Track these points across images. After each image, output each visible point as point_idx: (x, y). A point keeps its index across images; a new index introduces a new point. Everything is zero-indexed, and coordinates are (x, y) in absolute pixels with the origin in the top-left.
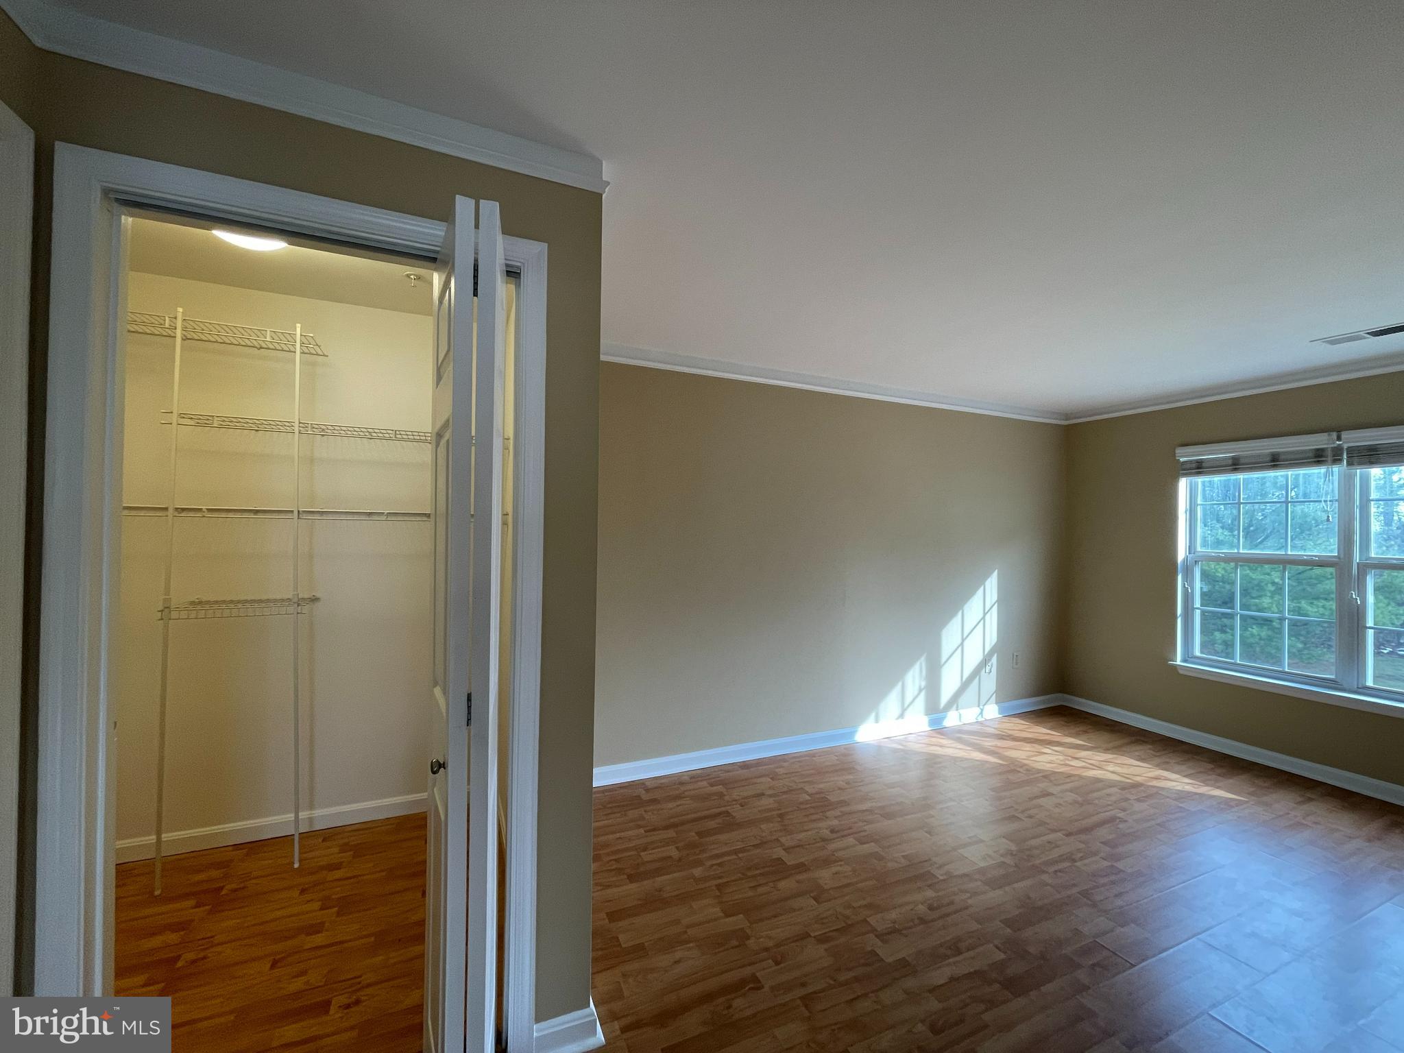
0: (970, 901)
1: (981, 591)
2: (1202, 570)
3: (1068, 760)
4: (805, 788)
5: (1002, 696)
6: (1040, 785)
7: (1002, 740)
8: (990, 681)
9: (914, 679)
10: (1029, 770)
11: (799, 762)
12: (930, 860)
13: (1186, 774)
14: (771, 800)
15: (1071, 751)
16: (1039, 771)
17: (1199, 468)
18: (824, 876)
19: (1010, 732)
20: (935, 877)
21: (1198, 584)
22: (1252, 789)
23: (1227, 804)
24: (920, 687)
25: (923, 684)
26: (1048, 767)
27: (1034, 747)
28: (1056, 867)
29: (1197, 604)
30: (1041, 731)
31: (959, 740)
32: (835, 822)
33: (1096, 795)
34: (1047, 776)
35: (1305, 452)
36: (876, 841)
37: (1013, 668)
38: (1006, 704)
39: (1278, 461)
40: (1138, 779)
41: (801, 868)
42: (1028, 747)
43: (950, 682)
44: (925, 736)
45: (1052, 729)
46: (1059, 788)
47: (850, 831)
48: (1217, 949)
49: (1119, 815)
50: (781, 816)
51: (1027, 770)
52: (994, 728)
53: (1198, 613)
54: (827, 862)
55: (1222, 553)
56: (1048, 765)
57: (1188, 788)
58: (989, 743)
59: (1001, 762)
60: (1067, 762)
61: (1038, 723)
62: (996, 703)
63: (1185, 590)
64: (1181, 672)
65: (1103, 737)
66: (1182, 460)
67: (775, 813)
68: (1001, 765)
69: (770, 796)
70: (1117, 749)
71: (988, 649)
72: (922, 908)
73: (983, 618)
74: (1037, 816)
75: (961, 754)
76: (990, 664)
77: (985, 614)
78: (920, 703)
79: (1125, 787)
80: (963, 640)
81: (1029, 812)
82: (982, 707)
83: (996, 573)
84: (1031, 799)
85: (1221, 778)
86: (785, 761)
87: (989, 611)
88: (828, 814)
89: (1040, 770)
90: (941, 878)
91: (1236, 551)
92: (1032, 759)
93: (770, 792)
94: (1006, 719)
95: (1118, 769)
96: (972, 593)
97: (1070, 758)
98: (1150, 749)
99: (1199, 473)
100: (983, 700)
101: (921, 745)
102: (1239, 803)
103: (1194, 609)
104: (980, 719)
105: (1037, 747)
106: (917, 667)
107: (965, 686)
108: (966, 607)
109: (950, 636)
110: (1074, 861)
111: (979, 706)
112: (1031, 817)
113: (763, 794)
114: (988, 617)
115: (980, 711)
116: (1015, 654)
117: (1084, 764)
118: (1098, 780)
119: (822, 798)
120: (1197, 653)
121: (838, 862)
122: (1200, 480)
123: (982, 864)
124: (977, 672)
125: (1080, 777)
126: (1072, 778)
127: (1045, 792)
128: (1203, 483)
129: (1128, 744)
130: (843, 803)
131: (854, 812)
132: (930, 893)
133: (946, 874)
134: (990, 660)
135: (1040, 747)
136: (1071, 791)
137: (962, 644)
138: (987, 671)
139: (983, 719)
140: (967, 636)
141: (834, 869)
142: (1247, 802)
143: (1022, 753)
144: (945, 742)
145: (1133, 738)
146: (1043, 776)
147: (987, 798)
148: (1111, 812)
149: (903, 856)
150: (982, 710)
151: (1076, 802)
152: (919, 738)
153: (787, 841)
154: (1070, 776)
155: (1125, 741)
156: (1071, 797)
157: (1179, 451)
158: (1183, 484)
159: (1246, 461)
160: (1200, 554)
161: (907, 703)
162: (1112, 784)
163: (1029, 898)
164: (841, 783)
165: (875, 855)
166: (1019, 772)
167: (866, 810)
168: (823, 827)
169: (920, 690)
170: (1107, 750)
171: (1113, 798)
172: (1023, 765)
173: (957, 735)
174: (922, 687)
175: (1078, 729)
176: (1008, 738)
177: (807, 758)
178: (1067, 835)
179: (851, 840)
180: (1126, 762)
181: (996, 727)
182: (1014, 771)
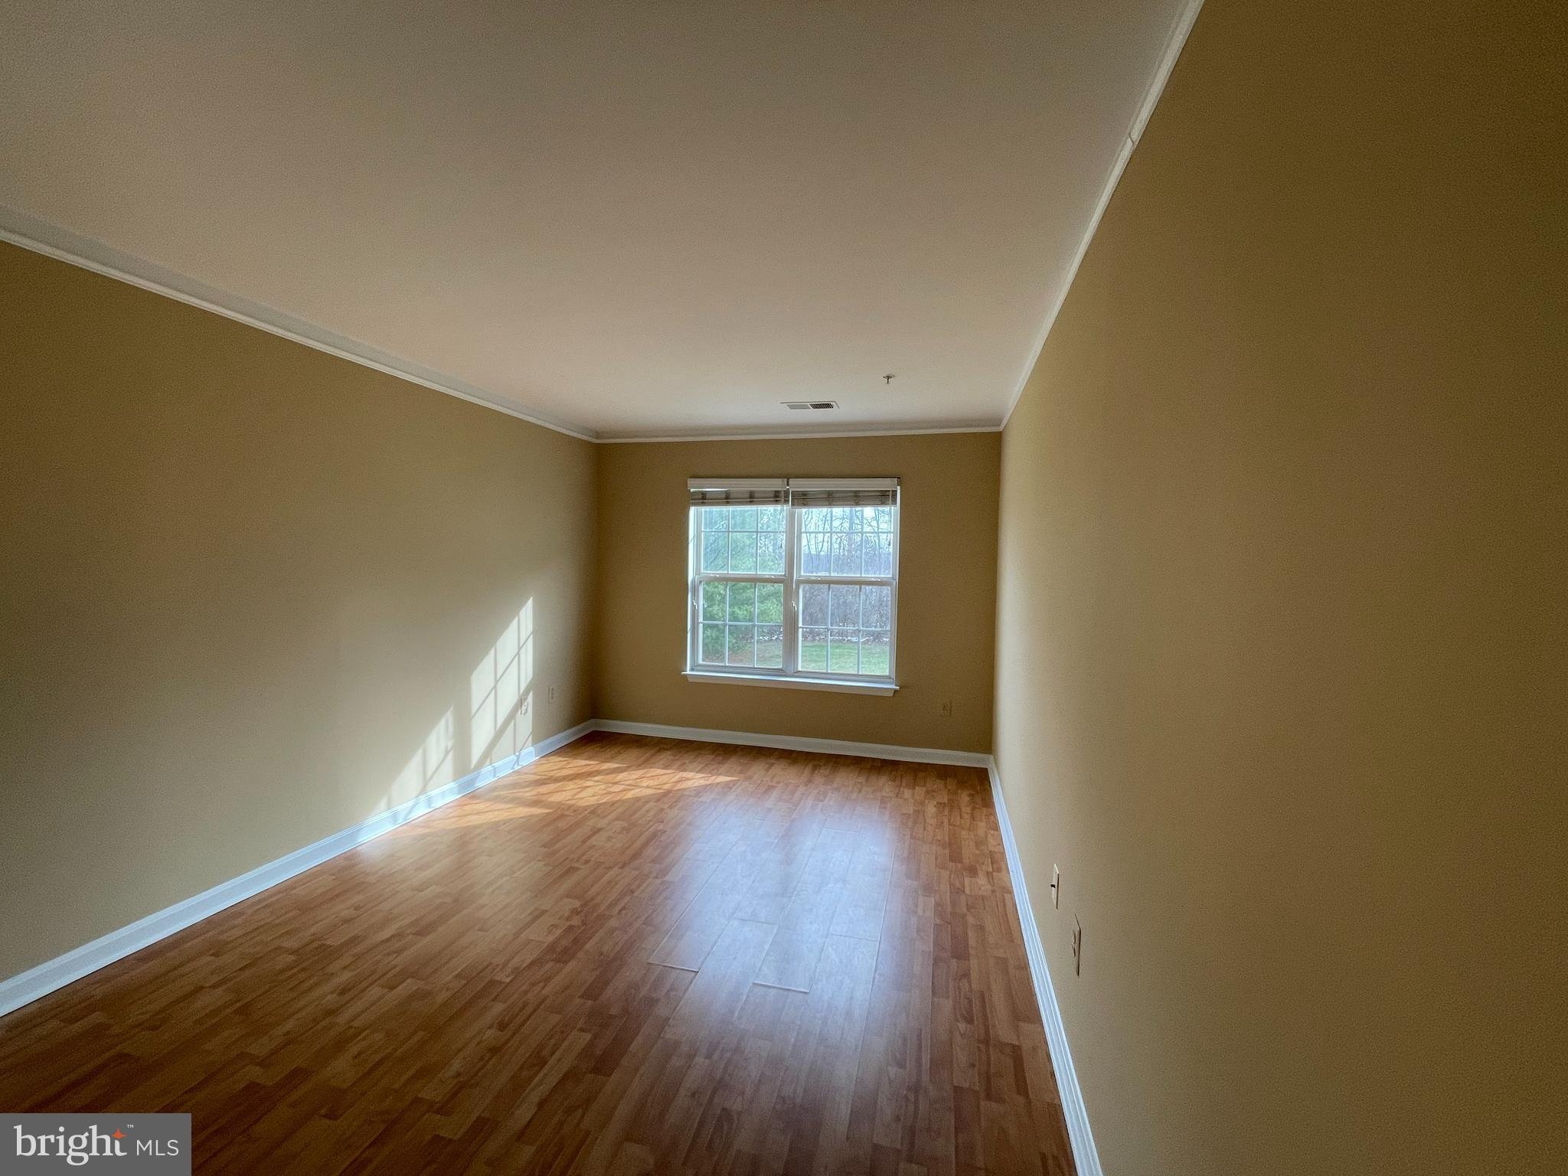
0: (544, 992)
1: (515, 622)
2: (704, 589)
3: (610, 787)
4: (284, 945)
5: (537, 737)
6: (589, 823)
7: (543, 786)
8: (526, 723)
9: (438, 740)
10: (577, 810)
11: (267, 906)
12: (491, 964)
13: (697, 770)
14: (219, 991)
15: (610, 777)
16: (585, 808)
17: (703, 499)
18: (341, 1069)
19: (552, 774)
20: (500, 983)
21: (701, 601)
22: (740, 768)
23: (728, 786)
24: (447, 748)
25: (450, 744)
26: (592, 801)
27: (575, 783)
28: (619, 907)
29: (701, 620)
30: (580, 763)
31: (498, 799)
32: (346, 976)
33: (637, 815)
34: (594, 811)
35: (765, 492)
36: (413, 975)
37: (549, 703)
38: (542, 744)
39: (753, 498)
40: (667, 787)
41: (298, 1075)
42: (571, 785)
43: (482, 734)
44: (454, 806)
45: (589, 758)
46: (606, 821)
47: (374, 977)
48: (746, 920)
49: (659, 828)
50: (244, 1011)
51: (575, 811)
52: (534, 774)
53: (701, 625)
54: (340, 1044)
55: (718, 574)
56: (592, 799)
57: (702, 782)
58: (529, 793)
59: (547, 811)
60: (610, 790)
61: (575, 756)
62: (532, 746)
63: (693, 606)
64: (690, 680)
65: (633, 754)
66: (692, 490)
67: (228, 1011)
68: (548, 814)
69: (214, 986)
70: (645, 764)
71: (523, 687)
72: (490, 1034)
73: (518, 653)
74: (593, 859)
75: (504, 815)
76: (526, 704)
77: (520, 648)
78: (448, 767)
79: (659, 798)
80: (497, 682)
81: (584, 858)
82: (517, 754)
83: (530, 602)
84: (584, 842)
85: (721, 765)
86: (240, 914)
87: (524, 644)
88: (331, 969)
89: (586, 806)
90: (508, 980)
91: (726, 572)
92: (576, 797)
93: (215, 979)
94: (544, 761)
95: (651, 783)
96: (505, 625)
97: (610, 785)
98: (670, 755)
99: (703, 504)
100: (519, 745)
101: (453, 820)
102: (735, 782)
103: (698, 623)
104: (517, 768)
105: (580, 783)
106: (442, 723)
107: (499, 734)
108: (499, 643)
109: (481, 679)
110: (632, 892)
111: (514, 754)
112: (587, 862)
113: (202, 987)
114: (523, 651)
115: (516, 758)
116: (551, 687)
117: (623, 786)
118: (637, 799)
119: (320, 946)
120: (700, 662)
121: (360, 1034)
122: (704, 509)
123: (551, 939)
124: (512, 716)
125: (623, 802)
126: (616, 805)
127: (595, 830)
128: (706, 512)
129: (653, 755)
130: (354, 940)
131: (377, 946)
132: (498, 1008)
133: (513, 972)
134: (525, 699)
135: (582, 782)
136: (617, 819)
137: (495, 687)
138: (523, 712)
139: (519, 767)
140: (501, 677)
141: (354, 1049)
142: (739, 780)
143: (565, 795)
144: (481, 806)
145: (657, 748)
146: (590, 813)
147: (540, 858)
148: (653, 828)
149: (456, 976)
150: (518, 757)
151: (624, 829)
152: (450, 810)
153: (260, 1047)
154: (613, 803)
155: (653, 752)
156: (619, 824)
157: (691, 482)
158: (693, 510)
159: (735, 496)
160: (703, 575)
161: (429, 773)
162: (647, 800)
163: (601, 954)
164: (347, 911)
165: (412, 997)
166: (567, 816)
167: (393, 936)
168: (325, 994)
169: (447, 753)
170: (639, 766)
171: (652, 813)
172: (570, 807)
173: (493, 794)
174: (449, 748)
175: (613, 752)
176: (548, 781)
177: (281, 895)
178: (622, 867)
179: (375, 991)
180: (655, 774)
181: (533, 771)
182: (562, 816)
